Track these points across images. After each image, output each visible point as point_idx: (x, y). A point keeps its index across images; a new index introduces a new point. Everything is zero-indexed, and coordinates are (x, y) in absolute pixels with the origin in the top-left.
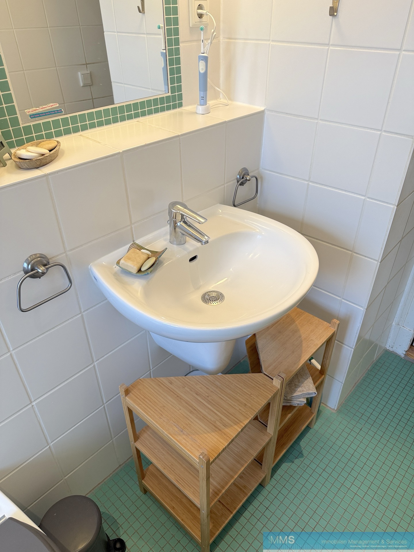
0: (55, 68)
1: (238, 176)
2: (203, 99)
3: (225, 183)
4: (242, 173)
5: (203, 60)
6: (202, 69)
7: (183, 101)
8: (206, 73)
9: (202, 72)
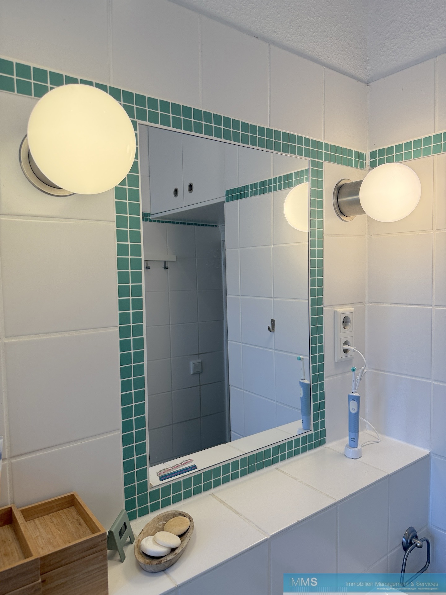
0: (170, 359)
1: (404, 539)
2: (354, 441)
3: (389, 551)
4: (409, 536)
5: (354, 400)
6: (354, 410)
7: (327, 438)
8: (357, 414)
9: (353, 412)
